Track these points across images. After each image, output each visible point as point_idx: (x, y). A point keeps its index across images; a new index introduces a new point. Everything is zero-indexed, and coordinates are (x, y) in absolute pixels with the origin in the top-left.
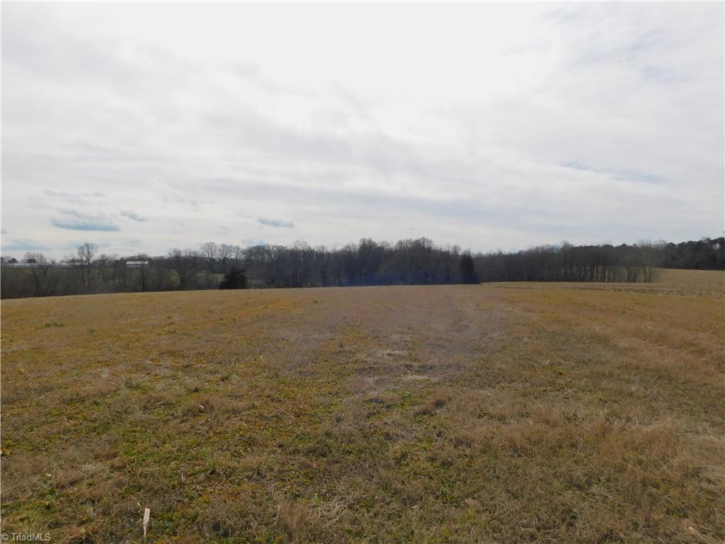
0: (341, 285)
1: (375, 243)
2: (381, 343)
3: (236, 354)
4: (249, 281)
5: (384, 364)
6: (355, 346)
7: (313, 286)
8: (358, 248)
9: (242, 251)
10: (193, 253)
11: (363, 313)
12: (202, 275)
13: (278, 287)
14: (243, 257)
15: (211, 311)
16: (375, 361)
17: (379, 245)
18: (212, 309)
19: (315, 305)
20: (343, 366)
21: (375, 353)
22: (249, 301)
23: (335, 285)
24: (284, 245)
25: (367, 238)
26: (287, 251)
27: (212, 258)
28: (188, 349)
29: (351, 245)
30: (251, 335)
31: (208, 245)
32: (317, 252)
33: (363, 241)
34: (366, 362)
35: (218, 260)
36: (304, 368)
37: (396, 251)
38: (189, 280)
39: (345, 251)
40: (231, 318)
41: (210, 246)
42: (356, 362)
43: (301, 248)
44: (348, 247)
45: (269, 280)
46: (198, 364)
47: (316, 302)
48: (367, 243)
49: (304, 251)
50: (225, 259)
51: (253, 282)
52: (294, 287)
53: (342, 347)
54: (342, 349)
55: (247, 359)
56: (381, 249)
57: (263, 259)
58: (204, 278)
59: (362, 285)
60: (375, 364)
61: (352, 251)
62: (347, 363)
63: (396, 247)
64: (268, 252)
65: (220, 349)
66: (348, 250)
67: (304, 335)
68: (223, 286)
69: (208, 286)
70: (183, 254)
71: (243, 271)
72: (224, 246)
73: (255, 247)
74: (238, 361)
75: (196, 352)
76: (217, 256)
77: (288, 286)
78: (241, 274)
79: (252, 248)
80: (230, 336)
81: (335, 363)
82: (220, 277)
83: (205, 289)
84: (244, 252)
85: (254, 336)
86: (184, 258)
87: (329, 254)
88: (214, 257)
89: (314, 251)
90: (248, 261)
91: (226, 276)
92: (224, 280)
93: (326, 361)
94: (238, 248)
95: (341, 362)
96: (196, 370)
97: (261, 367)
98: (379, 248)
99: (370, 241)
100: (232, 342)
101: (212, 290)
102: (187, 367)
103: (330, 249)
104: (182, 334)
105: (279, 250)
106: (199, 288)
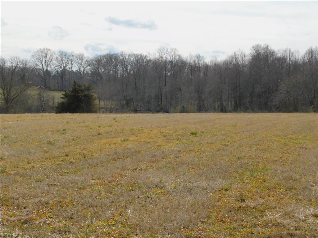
0: (223, 110)
1: (273, 52)
2: (300, 197)
3: (91, 206)
4: (97, 102)
5: (310, 231)
6: (262, 201)
7: (184, 110)
8: (248, 58)
9: (87, 61)
10: (22, 62)
11: (265, 150)
12: (33, 92)
13: (136, 111)
14: (88, 69)
15: (51, 143)
16: (295, 224)
17: (279, 55)
18: (52, 140)
19: (194, 139)
20: (247, 230)
21: (292, 211)
22: (102, 130)
23: (214, 110)
24: (144, 53)
25: (263, 44)
26: (149, 61)
27: (47, 70)
28: (25, 196)
29: (238, 53)
30: (110, 179)
31: (42, 52)
32: (190, 64)
33: (257, 49)
34: (283, 225)
35: (54, 73)
36: (192, 230)
37: (304, 64)
38: (15, 100)
39: (231, 63)
40: (80, 154)
41: (44, 54)
42: (266, 225)
43: (169, 58)
44: (235, 57)
45: (124, 102)
46: (41, 218)
47: (194, 134)
48: (262, 52)
49: (171, 62)
50: (64, 71)
51: (102, 104)
52: (158, 112)
53: (243, 201)
54: (243, 205)
55: (108, 213)
56: (282, 61)
57: (116, 72)
58: (36, 97)
59: (253, 111)
60: (296, 230)
61: (241, 62)
62: (255, 226)
63: (304, 58)
64: (123, 63)
65: (69, 198)
66: (234, 61)
67: (184, 182)
68: (63, 109)
69: (41, 108)
70: (8, 64)
71: (88, 89)
72: (62, 54)
73: (104, 56)
74: (96, 216)
75: (37, 200)
76: (54, 67)
77: (149, 110)
78: (86, 93)
79: (100, 56)
80: (81, 179)
81: (235, 225)
82: (58, 97)
83: (38, 111)
84: (90, 63)
85: (115, 181)
86: (9, 70)
87: (207, 67)
88: (49, 69)
89: (186, 62)
90: (95, 74)
91: (66, 96)
92: (63, 100)
93: (223, 222)
94: (81, 57)
95: (244, 224)
96: (39, 227)
97: (130, 227)
98: (279, 59)
99: (267, 48)
100: (84, 188)
101: (47, 114)
102: (25, 222)
103: (208, 60)
104: (16, 174)
105: (137, 60)
106: (29, 110)
